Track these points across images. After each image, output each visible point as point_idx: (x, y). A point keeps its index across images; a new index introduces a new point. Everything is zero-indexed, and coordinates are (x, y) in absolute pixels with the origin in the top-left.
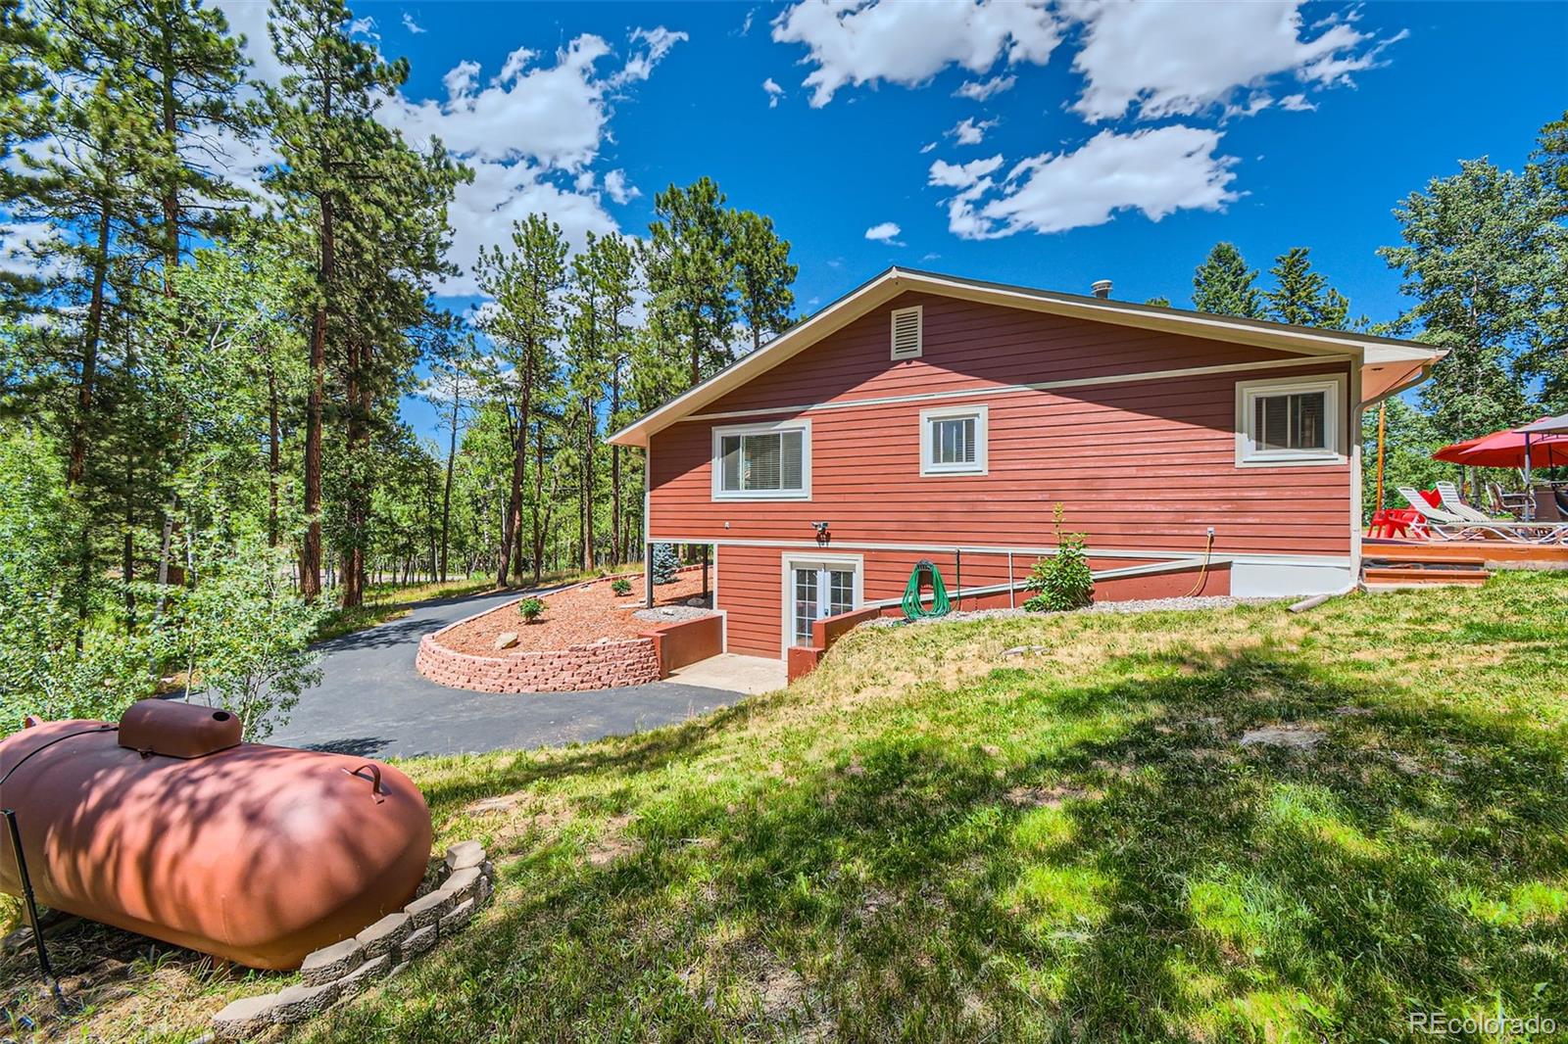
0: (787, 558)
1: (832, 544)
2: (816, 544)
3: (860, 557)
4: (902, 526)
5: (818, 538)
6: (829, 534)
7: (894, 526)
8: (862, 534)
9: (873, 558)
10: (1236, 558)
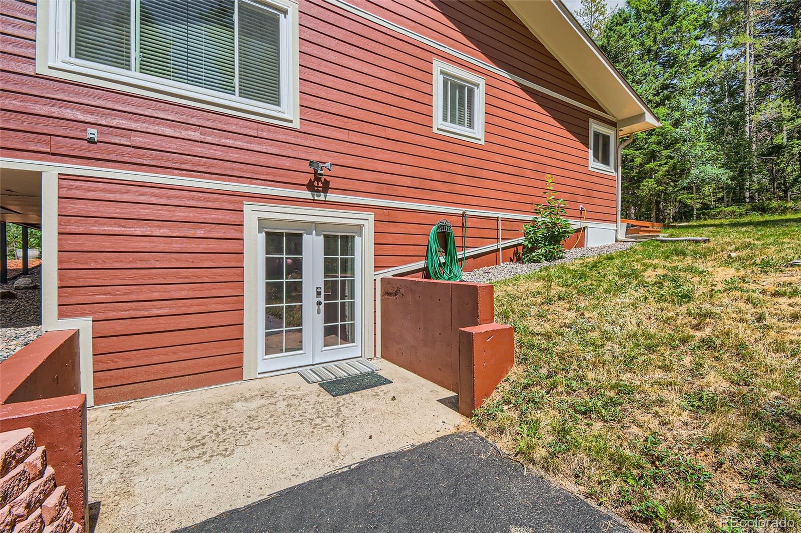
0: (251, 214)
1: (332, 197)
2: (307, 194)
3: (371, 216)
4: (416, 183)
5: (310, 187)
6: (327, 183)
7: (408, 181)
8: (373, 188)
9: (385, 217)
10: (590, 224)
